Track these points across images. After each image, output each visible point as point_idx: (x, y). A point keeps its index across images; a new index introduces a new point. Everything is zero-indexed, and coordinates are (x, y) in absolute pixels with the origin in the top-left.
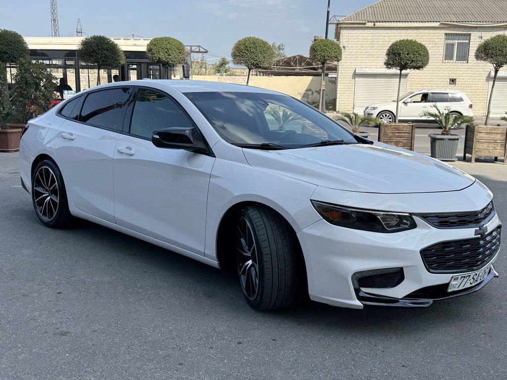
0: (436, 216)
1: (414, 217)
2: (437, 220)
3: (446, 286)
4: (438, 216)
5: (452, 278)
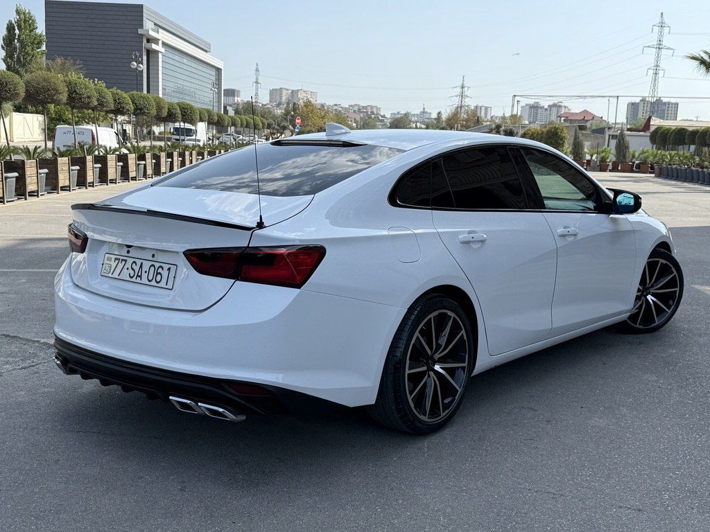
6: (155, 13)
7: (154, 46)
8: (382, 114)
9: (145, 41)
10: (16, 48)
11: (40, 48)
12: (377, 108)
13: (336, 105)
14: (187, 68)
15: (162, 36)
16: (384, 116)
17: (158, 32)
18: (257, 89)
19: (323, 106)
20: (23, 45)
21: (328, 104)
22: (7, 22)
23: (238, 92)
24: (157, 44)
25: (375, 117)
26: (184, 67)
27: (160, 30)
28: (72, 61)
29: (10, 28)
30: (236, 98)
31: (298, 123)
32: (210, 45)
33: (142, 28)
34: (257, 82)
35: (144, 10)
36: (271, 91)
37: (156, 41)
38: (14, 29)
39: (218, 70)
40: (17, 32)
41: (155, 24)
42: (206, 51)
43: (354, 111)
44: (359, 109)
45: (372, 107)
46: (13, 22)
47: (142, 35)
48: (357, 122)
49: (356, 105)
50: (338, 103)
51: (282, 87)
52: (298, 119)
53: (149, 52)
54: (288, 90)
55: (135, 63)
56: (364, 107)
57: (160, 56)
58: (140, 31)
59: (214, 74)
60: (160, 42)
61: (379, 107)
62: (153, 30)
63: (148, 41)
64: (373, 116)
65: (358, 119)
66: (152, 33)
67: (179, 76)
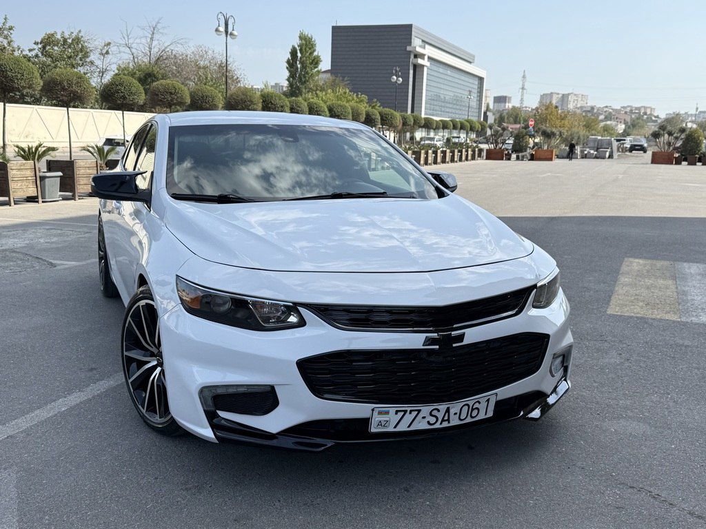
0: (344, 310)
1: (301, 309)
2: (346, 317)
3: (365, 422)
4: (347, 309)
5: (373, 410)
6: (423, 31)
7: (420, 61)
8: (656, 115)
9: (412, 56)
10: (297, 68)
11: (317, 67)
12: (651, 109)
13: (606, 107)
14: (450, 79)
15: (429, 51)
16: (657, 117)
17: (424, 48)
18: (522, 95)
19: (593, 108)
20: (304, 67)
21: (598, 106)
22: (291, 47)
23: (510, 98)
24: (424, 59)
25: (647, 118)
26: (448, 78)
27: (427, 46)
28: (341, 78)
29: (294, 53)
30: (507, 104)
31: (531, 125)
32: (474, 57)
33: (410, 45)
34: (523, 88)
35: (413, 29)
36: (541, 96)
37: (422, 56)
38: (297, 53)
39: (481, 79)
40: (299, 55)
41: (423, 41)
42: (470, 63)
43: (626, 113)
44: (631, 110)
45: (645, 108)
46: (296, 46)
47: (410, 52)
48: (628, 122)
49: (629, 106)
50: (609, 105)
51: (553, 91)
52: (532, 121)
53: (415, 67)
54: (558, 94)
55: (395, 77)
56: (636, 108)
57: (425, 69)
58: (409, 48)
59: (477, 83)
60: (426, 57)
61: (653, 107)
62: (420, 46)
63: (416, 56)
64: (645, 117)
65: (628, 119)
66: (419, 50)
67: (442, 86)
